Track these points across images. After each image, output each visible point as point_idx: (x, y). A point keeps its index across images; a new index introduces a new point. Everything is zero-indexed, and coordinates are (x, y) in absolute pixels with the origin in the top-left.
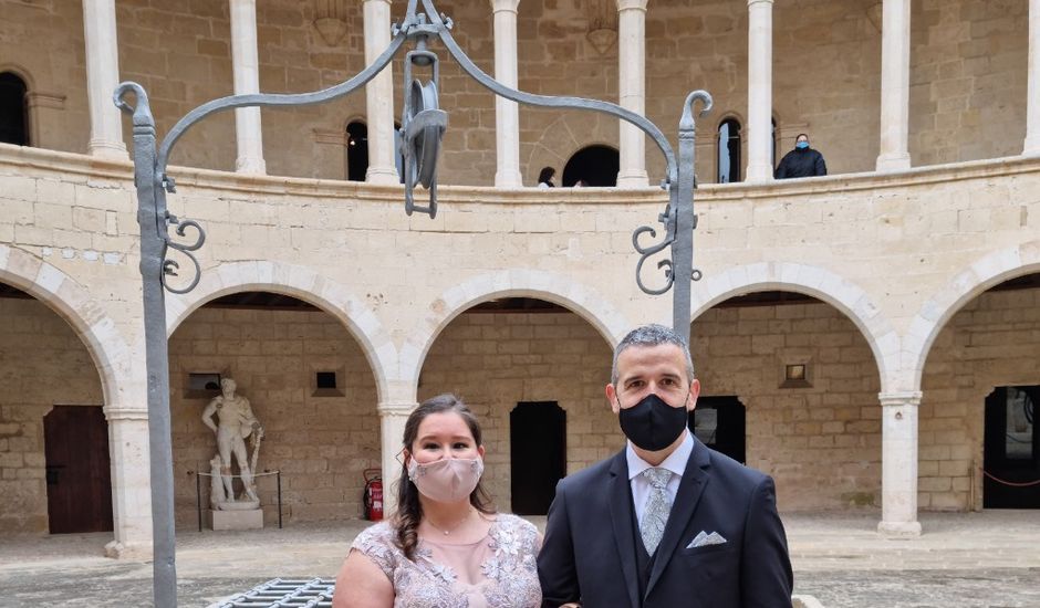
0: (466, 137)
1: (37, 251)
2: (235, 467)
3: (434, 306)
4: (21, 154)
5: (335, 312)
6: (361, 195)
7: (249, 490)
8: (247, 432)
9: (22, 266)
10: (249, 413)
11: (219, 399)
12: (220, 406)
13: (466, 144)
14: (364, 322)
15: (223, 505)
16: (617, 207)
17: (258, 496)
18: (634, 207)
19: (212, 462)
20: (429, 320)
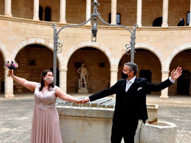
0: (133, 16)
1: (49, 40)
2: (83, 81)
3: (122, 50)
4: (48, 23)
5: (102, 51)
6: (109, 28)
7: (85, 86)
8: (86, 74)
9: (46, 43)
10: (86, 70)
11: (81, 67)
12: (81, 69)
13: (133, 17)
14: (108, 53)
15: (80, 88)
16: (161, 31)
17: (87, 87)
18: (165, 31)
19: (79, 80)
20: (121, 53)
